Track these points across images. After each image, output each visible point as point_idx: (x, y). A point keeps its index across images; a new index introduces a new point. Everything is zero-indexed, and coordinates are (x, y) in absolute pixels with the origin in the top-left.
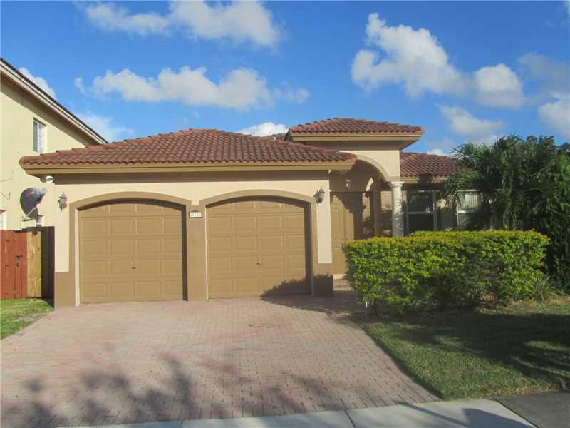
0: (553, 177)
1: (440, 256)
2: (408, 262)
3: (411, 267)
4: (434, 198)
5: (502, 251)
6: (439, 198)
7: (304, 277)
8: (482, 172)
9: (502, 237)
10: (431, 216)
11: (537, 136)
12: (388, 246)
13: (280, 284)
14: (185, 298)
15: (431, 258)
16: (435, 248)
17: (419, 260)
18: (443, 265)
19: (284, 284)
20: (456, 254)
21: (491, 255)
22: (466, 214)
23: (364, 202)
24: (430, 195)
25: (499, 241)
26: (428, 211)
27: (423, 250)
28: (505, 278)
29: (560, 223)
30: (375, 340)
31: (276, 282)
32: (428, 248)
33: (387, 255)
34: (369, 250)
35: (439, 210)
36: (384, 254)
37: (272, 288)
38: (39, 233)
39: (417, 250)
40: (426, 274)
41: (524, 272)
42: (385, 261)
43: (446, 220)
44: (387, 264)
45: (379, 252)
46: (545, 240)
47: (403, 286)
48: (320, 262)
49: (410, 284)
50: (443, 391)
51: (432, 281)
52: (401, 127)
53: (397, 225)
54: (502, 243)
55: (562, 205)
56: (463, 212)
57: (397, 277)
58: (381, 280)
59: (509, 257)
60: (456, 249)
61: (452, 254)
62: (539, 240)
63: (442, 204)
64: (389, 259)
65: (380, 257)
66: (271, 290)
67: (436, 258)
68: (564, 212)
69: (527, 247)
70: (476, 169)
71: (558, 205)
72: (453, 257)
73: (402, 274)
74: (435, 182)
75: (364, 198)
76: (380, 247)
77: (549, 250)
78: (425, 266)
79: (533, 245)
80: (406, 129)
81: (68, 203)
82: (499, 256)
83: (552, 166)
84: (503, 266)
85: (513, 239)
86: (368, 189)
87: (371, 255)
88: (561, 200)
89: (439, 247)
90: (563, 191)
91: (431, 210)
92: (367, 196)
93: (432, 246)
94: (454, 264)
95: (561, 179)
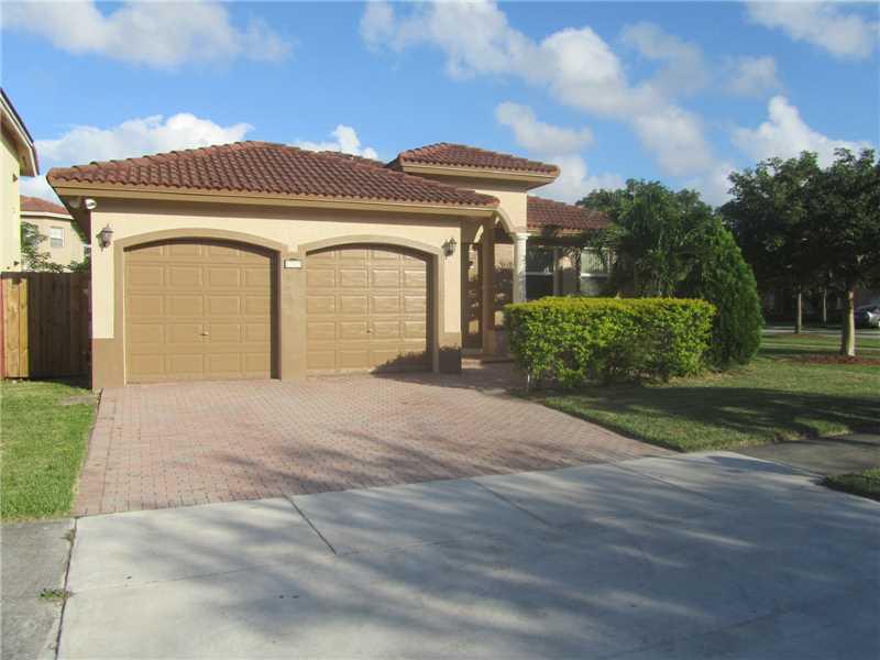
0: (709, 241)
1: (615, 324)
2: (584, 329)
3: (586, 334)
4: (556, 257)
5: (673, 319)
6: (561, 255)
7: (424, 349)
8: (629, 228)
9: (675, 305)
10: (551, 277)
11: (690, 190)
12: (566, 311)
13: (395, 357)
14: (276, 374)
15: (607, 326)
16: (612, 314)
17: (595, 328)
18: (618, 333)
19: (400, 358)
20: (632, 323)
21: (663, 324)
22: (591, 278)
23: (471, 256)
24: (552, 251)
25: (671, 308)
26: (547, 272)
27: (599, 317)
28: (672, 350)
29: (714, 292)
30: (567, 412)
31: (391, 355)
32: (605, 314)
33: (563, 320)
34: (545, 315)
35: (561, 272)
36: (560, 320)
37: (384, 362)
38: (24, 281)
39: (595, 316)
40: (602, 343)
41: (691, 343)
42: (561, 328)
43: (568, 283)
44: (563, 331)
45: (556, 317)
46: (712, 309)
47: (576, 357)
48: (446, 330)
49: (583, 354)
50: (682, 446)
51: (606, 350)
52: (532, 163)
53: (520, 288)
54: (674, 311)
55: (718, 272)
56: (588, 275)
57: (571, 346)
58: (556, 350)
59: (678, 328)
60: (631, 317)
61: (627, 321)
62: (707, 309)
63: (566, 263)
64: (565, 325)
65: (555, 323)
66: (383, 366)
67: (611, 325)
68: (721, 281)
69: (695, 316)
70: (623, 225)
71: (714, 271)
72: (628, 325)
73: (576, 343)
74: (560, 236)
75: (471, 251)
76: (557, 310)
77: (716, 321)
78: (602, 335)
79: (702, 315)
80: (539, 167)
81: (113, 238)
82: (671, 326)
83: (707, 227)
84: (671, 335)
85: (685, 307)
86: (476, 240)
87: (548, 320)
88: (717, 267)
89: (615, 313)
90: (719, 257)
91: (551, 270)
92: (474, 248)
93: (609, 311)
94: (628, 332)
95: (717, 243)
